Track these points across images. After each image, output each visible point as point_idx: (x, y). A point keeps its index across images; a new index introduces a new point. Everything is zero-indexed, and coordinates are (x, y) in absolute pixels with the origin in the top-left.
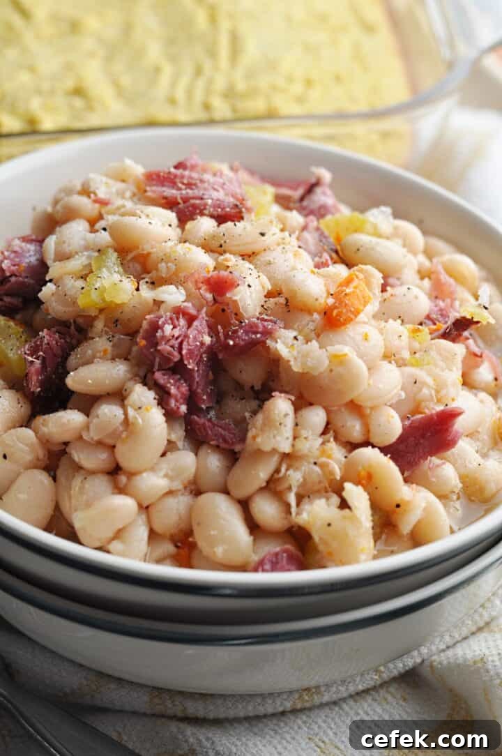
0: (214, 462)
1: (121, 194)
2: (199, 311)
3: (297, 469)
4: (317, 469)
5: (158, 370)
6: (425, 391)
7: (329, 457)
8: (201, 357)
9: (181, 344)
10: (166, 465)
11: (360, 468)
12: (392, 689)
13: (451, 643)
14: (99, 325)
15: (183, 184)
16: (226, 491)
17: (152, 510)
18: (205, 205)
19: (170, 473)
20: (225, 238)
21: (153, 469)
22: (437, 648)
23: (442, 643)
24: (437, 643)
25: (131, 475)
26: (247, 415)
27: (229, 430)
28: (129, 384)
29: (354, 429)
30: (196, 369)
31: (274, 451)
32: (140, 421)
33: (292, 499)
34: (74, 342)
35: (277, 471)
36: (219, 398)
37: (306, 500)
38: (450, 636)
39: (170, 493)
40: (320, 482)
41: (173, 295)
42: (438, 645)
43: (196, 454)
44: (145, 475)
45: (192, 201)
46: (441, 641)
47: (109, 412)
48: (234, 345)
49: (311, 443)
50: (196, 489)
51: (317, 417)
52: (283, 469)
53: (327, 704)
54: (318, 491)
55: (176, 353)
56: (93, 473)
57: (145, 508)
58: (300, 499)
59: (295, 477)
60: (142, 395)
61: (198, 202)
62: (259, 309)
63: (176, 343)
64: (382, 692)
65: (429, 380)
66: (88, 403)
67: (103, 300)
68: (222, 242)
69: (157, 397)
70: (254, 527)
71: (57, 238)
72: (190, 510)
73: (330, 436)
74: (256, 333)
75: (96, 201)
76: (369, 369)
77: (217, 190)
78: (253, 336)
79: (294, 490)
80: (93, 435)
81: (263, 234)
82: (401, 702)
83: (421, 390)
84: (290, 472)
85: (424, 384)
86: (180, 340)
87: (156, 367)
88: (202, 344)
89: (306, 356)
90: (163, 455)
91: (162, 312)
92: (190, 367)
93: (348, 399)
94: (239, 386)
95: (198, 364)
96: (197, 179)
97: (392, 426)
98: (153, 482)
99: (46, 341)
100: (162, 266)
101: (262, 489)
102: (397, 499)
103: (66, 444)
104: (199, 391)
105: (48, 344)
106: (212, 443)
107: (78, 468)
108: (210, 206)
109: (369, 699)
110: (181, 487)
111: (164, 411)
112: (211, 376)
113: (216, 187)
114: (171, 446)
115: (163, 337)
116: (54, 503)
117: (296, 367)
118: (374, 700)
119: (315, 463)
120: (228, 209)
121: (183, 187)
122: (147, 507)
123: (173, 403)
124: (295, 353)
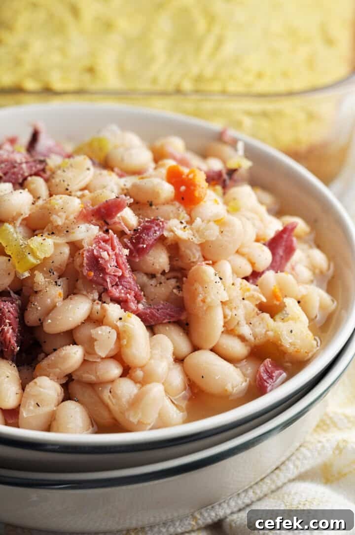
22: (243, 503)
23: (246, 498)
24: (242, 498)
38: (253, 492)
42: (244, 499)
46: (245, 496)
106: (165, 321)
119: (243, 299)
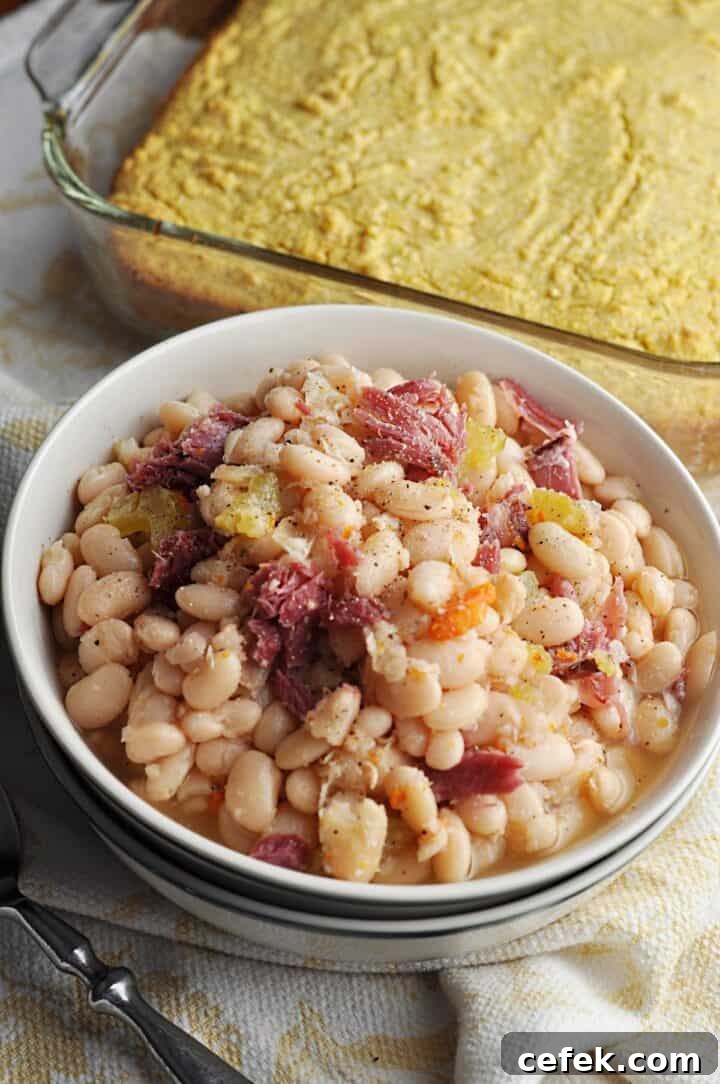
0: (278, 721)
1: (331, 403)
2: (316, 574)
3: (341, 763)
4: (359, 771)
5: (256, 618)
6: (507, 728)
7: (375, 764)
8: (303, 617)
9: (282, 602)
10: (226, 712)
11: (397, 785)
12: (408, 982)
13: (475, 963)
14: (228, 548)
15: (393, 414)
16: (272, 756)
17: (200, 748)
18: (400, 448)
19: (228, 720)
20: (390, 498)
21: (213, 711)
22: (460, 963)
25: (192, 710)
26: (325, 689)
27: (303, 696)
28: (224, 621)
29: (414, 742)
30: (293, 628)
31: (323, 740)
32: (213, 664)
33: (325, 788)
34: (208, 551)
35: (323, 756)
36: (314, 658)
37: (340, 793)
39: (222, 738)
40: (357, 783)
41: (299, 550)
42: (460, 960)
43: (264, 711)
44: (200, 715)
45: (390, 439)
47: (195, 641)
48: (333, 621)
49: (363, 744)
50: (250, 741)
51: (379, 721)
52: (327, 759)
53: (340, 973)
54: (355, 790)
55: (273, 609)
56: (161, 692)
57: (195, 744)
58: (331, 794)
59: (336, 770)
60: (231, 635)
61: (394, 442)
62: (378, 591)
63: (277, 600)
64: (398, 981)
65: (517, 718)
66: (185, 622)
67: (235, 528)
68: (386, 501)
69: (245, 643)
70: (282, 800)
71: (243, 434)
72: (236, 759)
73: (390, 741)
74: (358, 616)
75: (299, 406)
76: (445, 690)
77: (425, 432)
78: (353, 619)
79: (330, 781)
80: (172, 658)
81: (427, 508)
82: (408, 999)
83: (502, 725)
84: (332, 764)
85: (510, 720)
86: (282, 598)
87: (254, 614)
88: (305, 607)
89: (391, 657)
90: (232, 698)
91: (279, 564)
92: (285, 625)
93: (418, 714)
94: (333, 656)
95: (296, 624)
96: (409, 414)
97: (451, 753)
98: (207, 725)
99: (178, 544)
100: (308, 511)
101: (302, 768)
102: (424, 826)
103: (157, 653)
104: (290, 649)
105: (180, 547)
106: (283, 702)
107: (151, 681)
108: (404, 452)
109: (381, 982)
110: (233, 736)
111: (245, 659)
112: (309, 637)
113: (425, 428)
114: (240, 693)
115: (267, 591)
116: (123, 705)
117: (376, 668)
118: (386, 985)
119: (360, 764)
120: (420, 461)
121: (392, 418)
122: (198, 744)
123: (256, 656)
124: (382, 651)
